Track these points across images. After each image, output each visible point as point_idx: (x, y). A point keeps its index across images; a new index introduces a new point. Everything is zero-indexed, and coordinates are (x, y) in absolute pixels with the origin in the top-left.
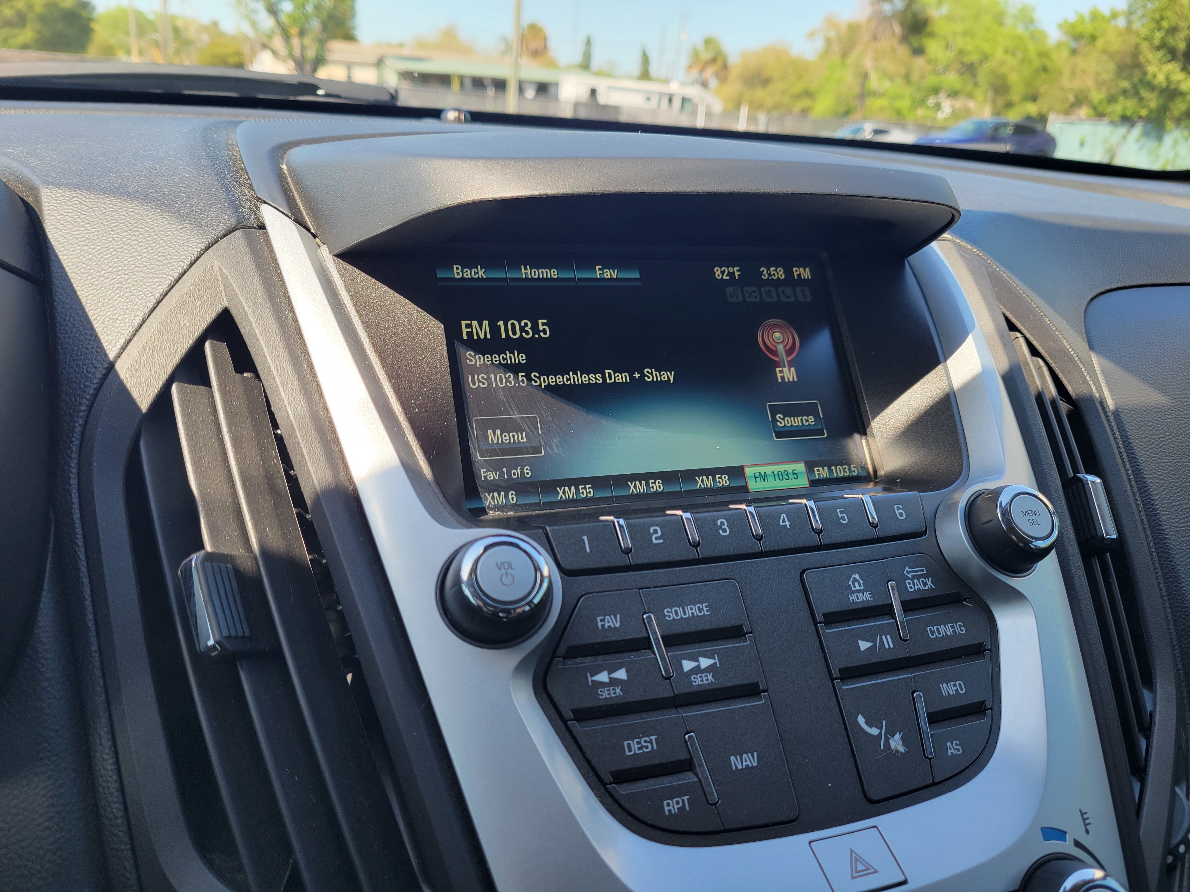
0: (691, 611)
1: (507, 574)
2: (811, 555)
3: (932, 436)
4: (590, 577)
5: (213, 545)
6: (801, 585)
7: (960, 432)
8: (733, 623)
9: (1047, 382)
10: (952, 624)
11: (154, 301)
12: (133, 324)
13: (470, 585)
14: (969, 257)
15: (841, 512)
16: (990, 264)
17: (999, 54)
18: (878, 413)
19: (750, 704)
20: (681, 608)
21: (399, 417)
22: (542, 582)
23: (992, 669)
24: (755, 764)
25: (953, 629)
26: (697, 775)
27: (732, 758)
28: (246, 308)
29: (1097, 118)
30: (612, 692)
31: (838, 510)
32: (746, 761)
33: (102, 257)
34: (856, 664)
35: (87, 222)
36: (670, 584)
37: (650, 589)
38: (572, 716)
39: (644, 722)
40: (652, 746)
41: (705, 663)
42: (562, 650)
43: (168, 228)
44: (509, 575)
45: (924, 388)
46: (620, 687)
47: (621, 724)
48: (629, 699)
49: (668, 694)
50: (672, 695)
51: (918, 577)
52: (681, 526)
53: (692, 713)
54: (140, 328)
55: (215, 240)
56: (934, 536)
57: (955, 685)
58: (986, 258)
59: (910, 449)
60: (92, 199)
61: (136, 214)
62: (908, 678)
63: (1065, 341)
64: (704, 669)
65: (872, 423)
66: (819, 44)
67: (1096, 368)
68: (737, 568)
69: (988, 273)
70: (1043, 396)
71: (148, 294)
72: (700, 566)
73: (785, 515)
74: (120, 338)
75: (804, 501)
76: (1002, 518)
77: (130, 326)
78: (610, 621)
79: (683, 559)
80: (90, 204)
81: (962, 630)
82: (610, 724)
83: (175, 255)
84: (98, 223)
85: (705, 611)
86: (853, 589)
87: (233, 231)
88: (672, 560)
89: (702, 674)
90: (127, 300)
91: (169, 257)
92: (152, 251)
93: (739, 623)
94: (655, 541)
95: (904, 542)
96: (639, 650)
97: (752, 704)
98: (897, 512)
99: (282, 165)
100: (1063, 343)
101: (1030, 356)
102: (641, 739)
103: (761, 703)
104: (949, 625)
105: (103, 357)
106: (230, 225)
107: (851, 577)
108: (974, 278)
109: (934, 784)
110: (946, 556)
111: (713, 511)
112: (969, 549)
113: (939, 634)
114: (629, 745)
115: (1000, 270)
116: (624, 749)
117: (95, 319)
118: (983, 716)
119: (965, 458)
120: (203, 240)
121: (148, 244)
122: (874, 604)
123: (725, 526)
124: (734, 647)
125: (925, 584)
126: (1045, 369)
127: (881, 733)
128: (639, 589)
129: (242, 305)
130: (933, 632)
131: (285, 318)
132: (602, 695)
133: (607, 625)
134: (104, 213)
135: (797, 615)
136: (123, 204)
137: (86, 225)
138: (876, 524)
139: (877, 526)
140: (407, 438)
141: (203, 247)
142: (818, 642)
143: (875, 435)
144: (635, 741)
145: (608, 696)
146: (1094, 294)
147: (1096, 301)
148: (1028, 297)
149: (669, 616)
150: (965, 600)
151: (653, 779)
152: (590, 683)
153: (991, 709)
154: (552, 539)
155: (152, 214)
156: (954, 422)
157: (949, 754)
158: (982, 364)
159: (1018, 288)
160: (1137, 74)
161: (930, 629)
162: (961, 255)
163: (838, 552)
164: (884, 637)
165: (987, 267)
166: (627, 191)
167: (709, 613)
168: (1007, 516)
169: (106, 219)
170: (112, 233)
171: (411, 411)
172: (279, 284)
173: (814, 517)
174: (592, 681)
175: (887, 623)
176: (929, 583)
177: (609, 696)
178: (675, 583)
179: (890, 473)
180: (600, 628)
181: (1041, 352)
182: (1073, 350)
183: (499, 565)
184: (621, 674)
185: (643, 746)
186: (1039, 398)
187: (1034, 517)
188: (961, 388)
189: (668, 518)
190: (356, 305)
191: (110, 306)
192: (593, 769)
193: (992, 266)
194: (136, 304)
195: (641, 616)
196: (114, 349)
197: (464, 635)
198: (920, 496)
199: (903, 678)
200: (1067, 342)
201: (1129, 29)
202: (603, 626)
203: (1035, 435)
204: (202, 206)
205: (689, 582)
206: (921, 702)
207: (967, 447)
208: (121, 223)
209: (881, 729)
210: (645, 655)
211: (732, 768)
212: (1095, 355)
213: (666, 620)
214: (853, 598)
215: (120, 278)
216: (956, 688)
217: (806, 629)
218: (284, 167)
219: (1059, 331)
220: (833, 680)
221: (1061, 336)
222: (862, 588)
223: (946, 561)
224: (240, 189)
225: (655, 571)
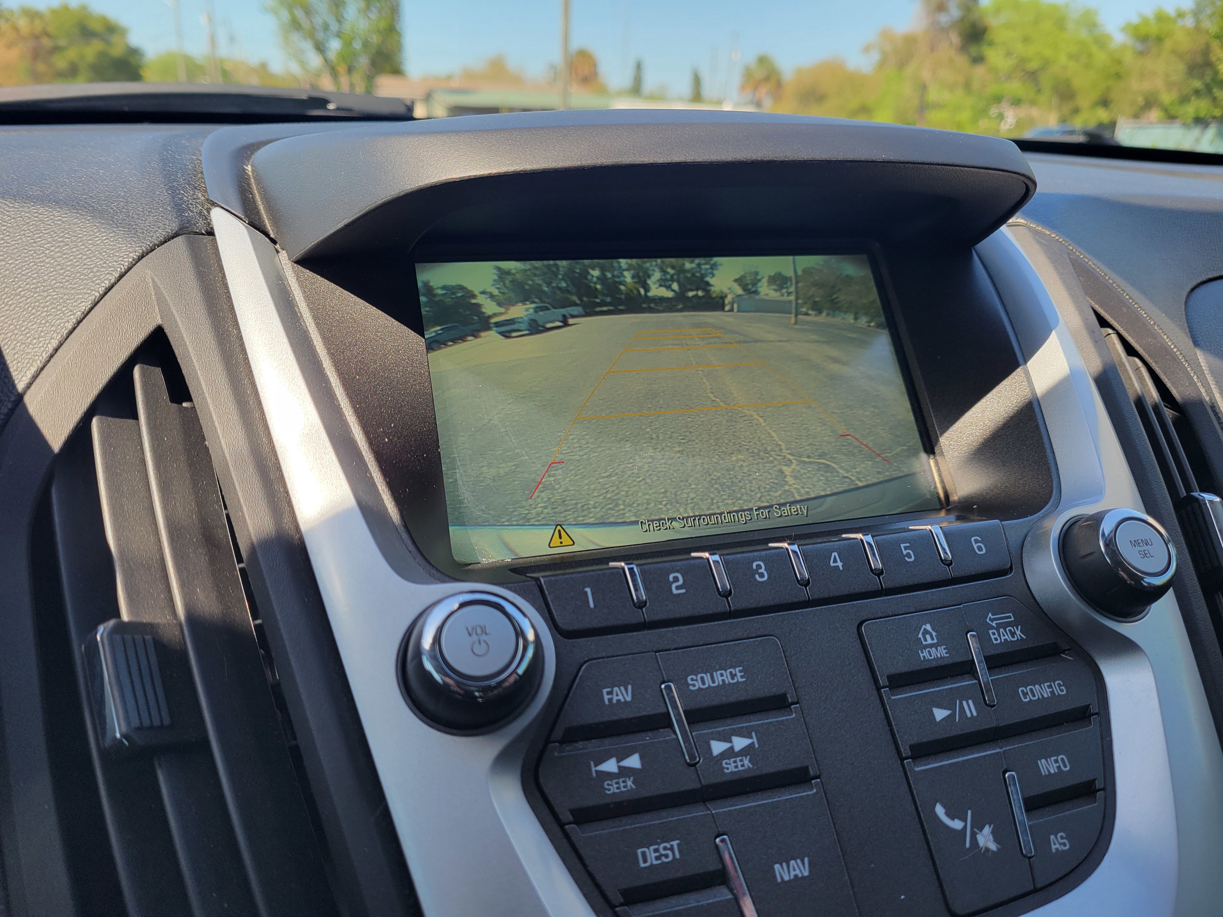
0: (722, 677)
1: (479, 641)
2: (870, 602)
3: (1013, 453)
4: (594, 638)
5: (131, 611)
6: (858, 640)
7: (1047, 446)
8: (774, 691)
9: (1147, 385)
10: (1049, 684)
11: (74, 321)
12: (47, 349)
13: (433, 658)
14: (1047, 243)
15: (906, 548)
16: (1072, 250)
17: (1063, 59)
18: (948, 428)
19: (798, 795)
20: (708, 674)
21: (362, 449)
22: (525, 649)
23: (1102, 738)
24: (806, 873)
25: (1051, 690)
26: (731, 890)
27: (777, 867)
28: (180, 325)
29: (1169, 120)
30: (622, 785)
31: (902, 546)
32: (794, 870)
33: (20, 273)
34: (931, 738)
35: (8, 234)
36: (694, 645)
37: (669, 652)
38: (571, 818)
39: (663, 823)
40: (674, 854)
41: (740, 743)
42: (558, 733)
43: (97, 237)
44: (482, 643)
45: (1001, 396)
46: (632, 778)
47: (633, 826)
48: (644, 793)
49: (695, 785)
50: (699, 786)
51: (1005, 626)
52: (708, 571)
53: (724, 810)
54: (56, 353)
55: (151, 248)
56: (1022, 574)
57: (1056, 761)
58: (1067, 244)
59: (987, 468)
60: (16, 208)
61: (63, 222)
62: (997, 753)
63: (1165, 337)
64: (740, 751)
65: (940, 439)
66: (875, 56)
67: (1203, 368)
68: (778, 621)
69: (1071, 260)
70: (1144, 402)
71: (68, 313)
72: (732, 620)
73: (836, 554)
74: (32, 365)
75: (860, 536)
76: (1106, 550)
77: (43, 351)
78: (619, 693)
79: (710, 612)
80: (13, 214)
81: (1062, 691)
82: (620, 827)
83: (103, 267)
84: (19, 235)
85: (739, 678)
86: (924, 643)
87: (173, 237)
88: (696, 614)
89: (736, 757)
90: (43, 322)
91: (95, 270)
92: (77, 264)
93: (780, 691)
94: (675, 592)
95: (985, 583)
96: (657, 729)
97: (801, 794)
98: (975, 546)
99: (247, 166)
100: (1163, 338)
101: (1126, 355)
102: (659, 845)
103: (811, 792)
104: (1046, 684)
105: (11, 388)
106: (170, 231)
107: (920, 628)
108: (1055, 266)
109: (1036, 891)
110: (1038, 599)
111: (747, 552)
112: (1066, 589)
113: (1034, 696)
114: (644, 854)
115: (1084, 257)
116: (637, 860)
117: (5, 345)
118: (1094, 800)
119: (1054, 477)
120: (137, 249)
121: (74, 256)
122: (950, 661)
123: (763, 570)
124: (777, 722)
125: (1013, 634)
126: (1144, 370)
127: (965, 827)
128: (656, 652)
129: (176, 321)
130: (1025, 694)
131: (227, 335)
132: (609, 790)
133: (615, 699)
134: (28, 223)
135: (855, 678)
136: (51, 212)
137: (6, 238)
138: (949, 562)
139: (951, 564)
140: (371, 474)
141: (135, 257)
142: (882, 711)
143: (945, 454)
144: (652, 848)
145: (616, 791)
146: (1195, 283)
147: (1198, 291)
148: (1120, 287)
149: (694, 685)
150: (1063, 652)
151: (676, 897)
152: (594, 774)
153: (1103, 789)
154: (546, 592)
155: (82, 222)
156: (1040, 434)
157: (1054, 851)
158: (1069, 365)
159: (1107, 278)
160: (1209, 72)
161: (1023, 691)
162: (1037, 241)
163: (903, 597)
164: (964, 703)
165: (1069, 254)
166: (623, 162)
167: (744, 679)
168: (1111, 547)
169: (29, 230)
170: (35, 245)
171: (379, 441)
172: (224, 297)
173: (874, 554)
174: (596, 771)
175: (969, 685)
176: (1018, 633)
177: (618, 791)
178: (702, 643)
179: (964, 498)
180: (607, 702)
181: (1137, 350)
182: (1175, 347)
183: (470, 630)
184: (634, 761)
185: (662, 855)
186: (1140, 403)
187: (1145, 547)
188: (1046, 394)
189: (692, 562)
190: (315, 318)
191: (23, 329)
192: (598, 886)
193: (1075, 253)
194: (53, 325)
195: (658, 685)
196: (24, 378)
197: (431, 720)
198: (1003, 525)
199: (991, 754)
200: (1168, 338)
201: (1198, 28)
202: (610, 700)
203: (1139, 448)
204: (141, 211)
205: (718, 641)
206: (1015, 784)
207: (1056, 464)
208: (45, 234)
209: (965, 820)
210: (664, 735)
211: (776, 880)
212: (1201, 353)
213: (690, 690)
214: (924, 654)
215: (37, 296)
216: (1058, 764)
217: (867, 696)
218: (249, 168)
219: (1158, 326)
220: (902, 759)
221: (1161, 331)
222: (935, 641)
223: (1038, 604)
224: (192, 192)
225: (675, 628)
